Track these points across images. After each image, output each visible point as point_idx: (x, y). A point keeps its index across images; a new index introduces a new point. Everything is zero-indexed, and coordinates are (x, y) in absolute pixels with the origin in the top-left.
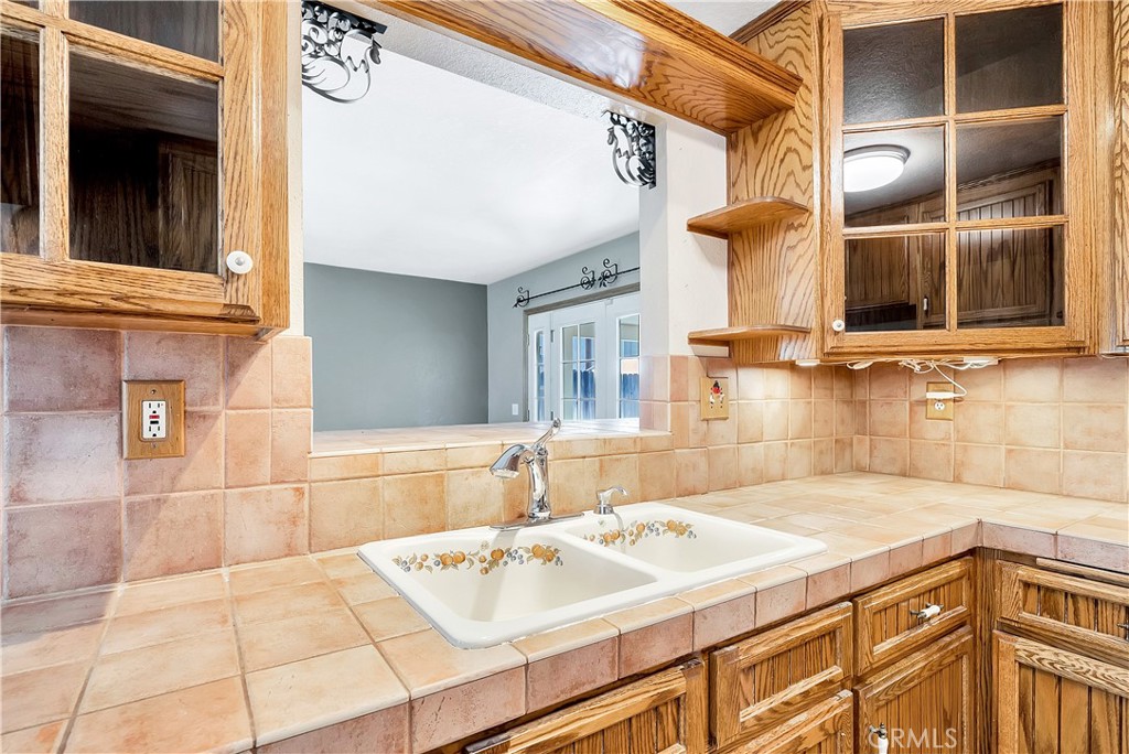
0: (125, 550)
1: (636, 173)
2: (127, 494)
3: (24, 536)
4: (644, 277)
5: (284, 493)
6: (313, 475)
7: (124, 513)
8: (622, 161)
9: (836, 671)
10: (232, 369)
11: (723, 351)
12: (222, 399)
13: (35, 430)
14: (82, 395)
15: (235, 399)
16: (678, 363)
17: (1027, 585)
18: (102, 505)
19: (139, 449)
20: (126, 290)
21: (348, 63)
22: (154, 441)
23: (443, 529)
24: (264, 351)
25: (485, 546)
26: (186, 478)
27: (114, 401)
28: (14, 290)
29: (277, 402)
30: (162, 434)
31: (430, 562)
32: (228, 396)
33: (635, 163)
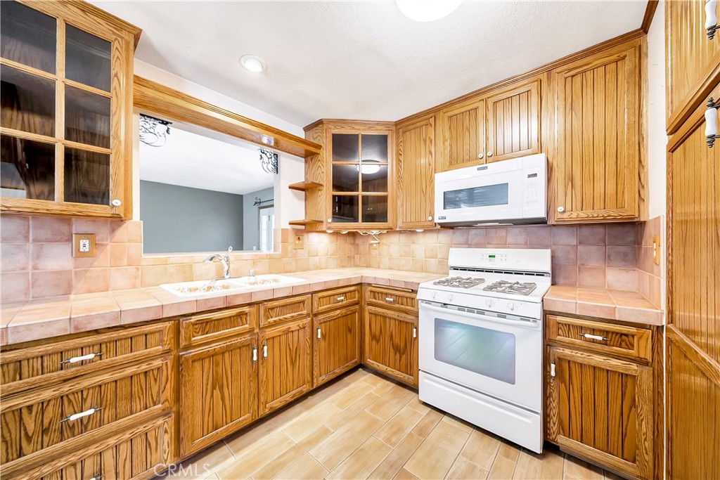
0: (74, 285)
1: (271, 169)
2: (75, 268)
3: (37, 280)
4: (275, 203)
5: (132, 269)
6: (142, 264)
7: (73, 274)
8: (265, 166)
9: (305, 312)
10: (113, 230)
11: (303, 227)
12: (109, 240)
13: (41, 248)
14: (59, 238)
15: (114, 240)
16: (284, 231)
17: (371, 291)
18: (66, 271)
19: (79, 255)
20: (81, 210)
21: (158, 134)
22: (84, 252)
23: (192, 281)
24: (125, 225)
25: (205, 285)
26: (96, 264)
27: (70, 240)
28: (48, 210)
29: (129, 241)
30: (87, 250)
31: (186, 290)
32: (112, 238)
33: (271, 167)
